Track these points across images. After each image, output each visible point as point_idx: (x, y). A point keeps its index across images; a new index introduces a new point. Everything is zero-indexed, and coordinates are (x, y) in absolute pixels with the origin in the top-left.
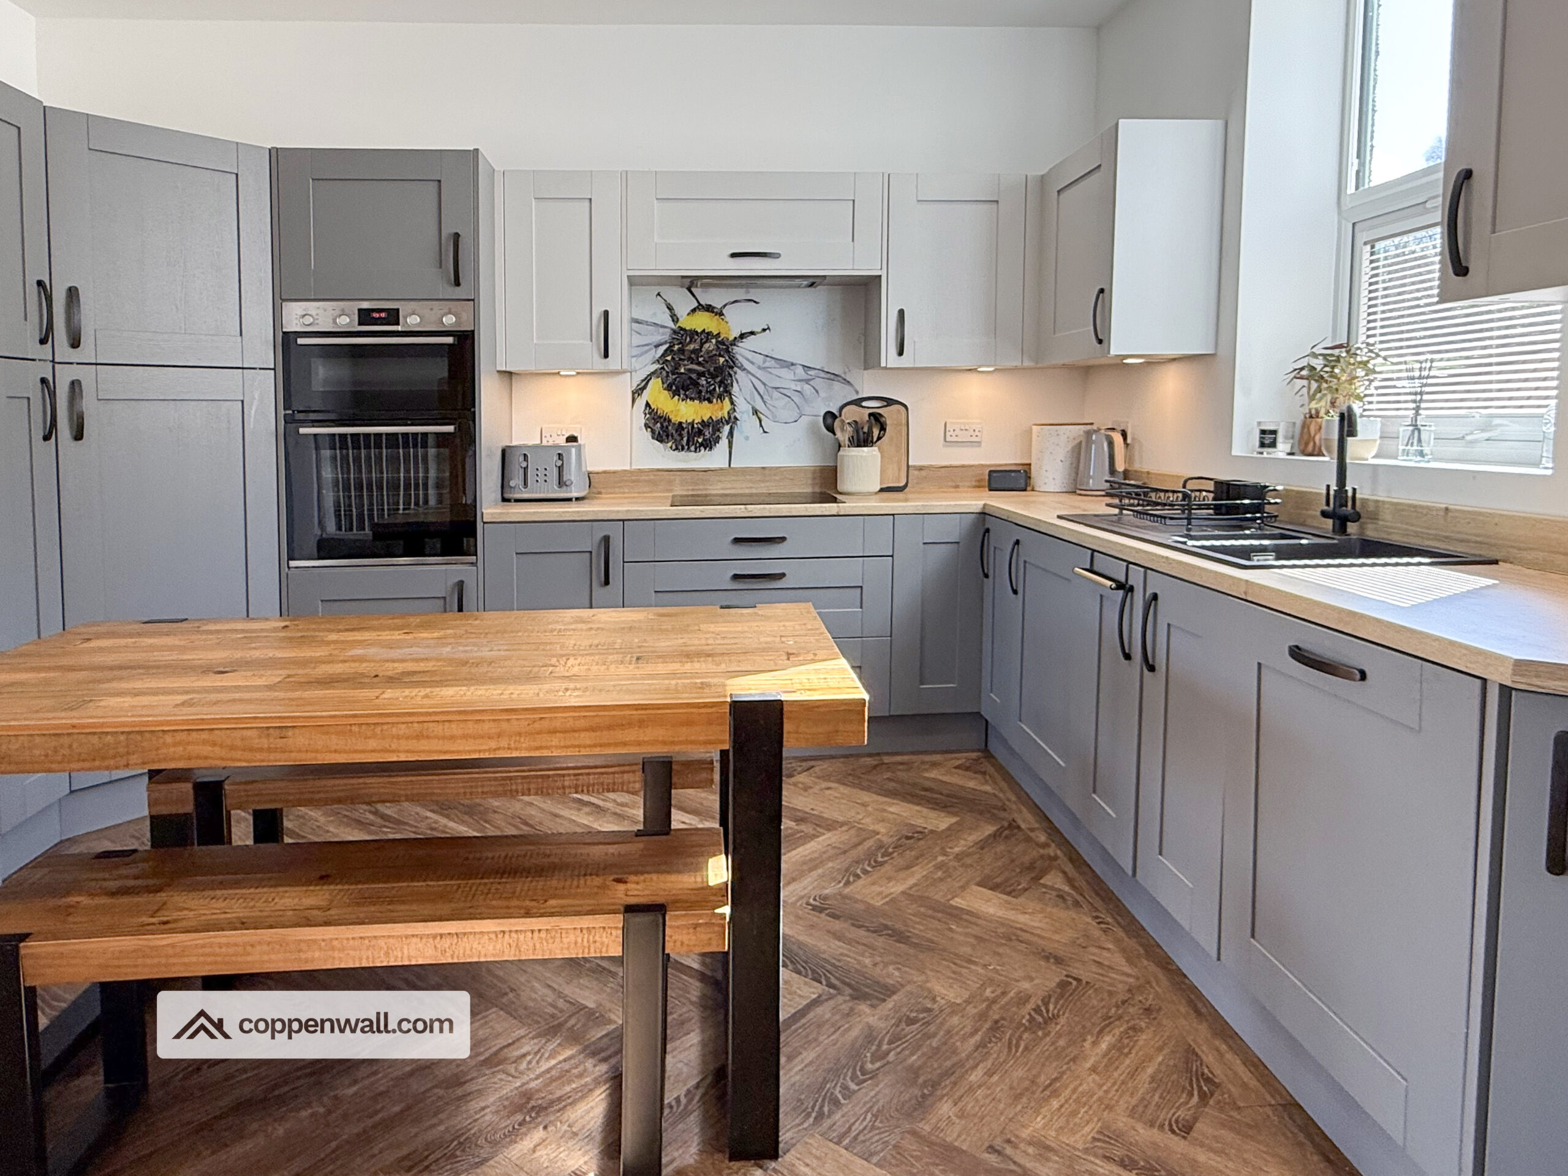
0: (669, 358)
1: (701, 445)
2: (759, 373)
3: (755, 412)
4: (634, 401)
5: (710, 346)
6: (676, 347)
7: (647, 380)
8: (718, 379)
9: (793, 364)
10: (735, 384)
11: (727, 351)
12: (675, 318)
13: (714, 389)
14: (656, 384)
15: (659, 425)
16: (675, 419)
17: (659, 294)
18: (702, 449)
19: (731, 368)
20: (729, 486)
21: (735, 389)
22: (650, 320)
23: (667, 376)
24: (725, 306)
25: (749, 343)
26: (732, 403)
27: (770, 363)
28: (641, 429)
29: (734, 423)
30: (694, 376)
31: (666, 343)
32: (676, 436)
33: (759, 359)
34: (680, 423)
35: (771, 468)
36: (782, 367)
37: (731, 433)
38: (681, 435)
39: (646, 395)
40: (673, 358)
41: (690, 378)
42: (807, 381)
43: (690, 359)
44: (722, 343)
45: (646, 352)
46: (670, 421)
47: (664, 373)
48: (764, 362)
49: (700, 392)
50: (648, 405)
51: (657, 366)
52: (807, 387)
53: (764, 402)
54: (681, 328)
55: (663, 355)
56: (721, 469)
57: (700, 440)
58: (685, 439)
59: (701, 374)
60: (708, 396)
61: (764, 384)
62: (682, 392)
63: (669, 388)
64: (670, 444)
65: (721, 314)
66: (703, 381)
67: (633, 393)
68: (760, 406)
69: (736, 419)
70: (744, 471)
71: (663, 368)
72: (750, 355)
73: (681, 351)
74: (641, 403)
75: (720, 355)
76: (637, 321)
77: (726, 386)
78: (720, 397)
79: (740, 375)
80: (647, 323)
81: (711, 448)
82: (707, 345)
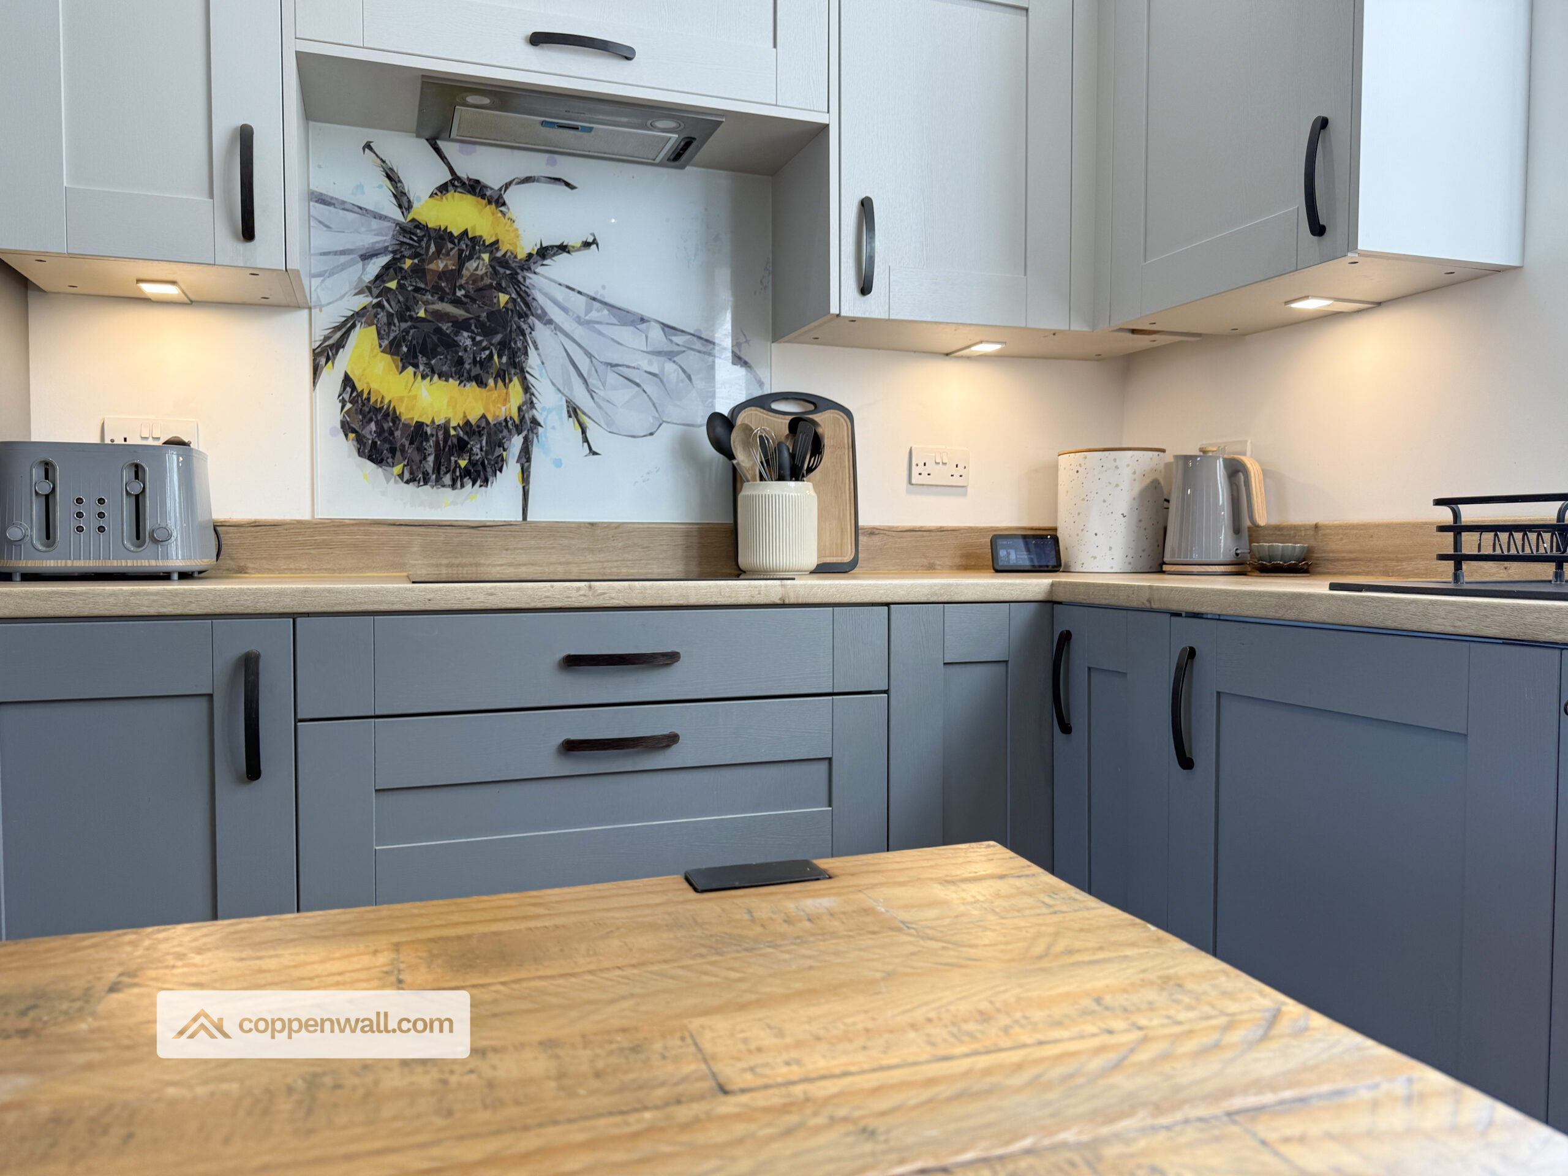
0: (393, 285)
1: (466, 473)
2: (578, 332)
3: (574, 411)
4: (316, 371)
5: (479, 265)
6: (408, 263)
7: (346, 328)
8: (498, 337)
9: (643, 320)
10: (532, 351)
11: (514, 279)
12: (402, 200)
13: (491, 356)
14: (364, 339)
15: (373, 426)
16: (410, 414)
17: (368, 146)
18: (468, 482)
19: (523, 316)
20: (524, 558)
21: (533, 361)
22: (350, 199)
23: (390, 324)
24: (507, 186)
25: (557, 268)
26: (527, 389)
27: (599, 314)
28: (333, 433)
29: (531, 430)
30: (446, 327)
31: (384, 251)
32: (410, 450)
33: (578, 303)
34: (420, 425)
35: (608, 526)
36: (624, 323)
37: (526, 454)
38: (420, 450)
39: (344, 362)
40: (400, 286)
41: (438, 331)
42: (670, 355)
43: (436, 290)
44: (503, 262)
45: (343, 267)
46: (396, 419)
47: (382, 316)
48: (588, 311)
49: (460, 362)
50: (347, 381)
51: (365, 300)
52: (670, 367)
53: (591, 392)
54: (417, 225)
55: (379, 277)
56: (508, 524)
57: (463, 463)
58: (431, 459)
59: (461, 325)
60: (476, 371)
61: (590, 355)
62: (422, 360)
63: (392, 348)
64: (397, 469)
65: (498, 202)
66: (465, 339)
67: (316, 354)
68: (582, 399)
69: (535, 423)
70: (554, 530)
71: (379, 305)
72: (560, 294)
73: (418, 271)
74: (332, 377)
75: (500, 289)
76: (322, 200)
77: (513, 355)
78: (502, 376)
79: (541, 333)
80: (343, 206)
81: (486, 481)
82: (472, 265)
